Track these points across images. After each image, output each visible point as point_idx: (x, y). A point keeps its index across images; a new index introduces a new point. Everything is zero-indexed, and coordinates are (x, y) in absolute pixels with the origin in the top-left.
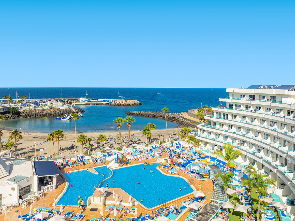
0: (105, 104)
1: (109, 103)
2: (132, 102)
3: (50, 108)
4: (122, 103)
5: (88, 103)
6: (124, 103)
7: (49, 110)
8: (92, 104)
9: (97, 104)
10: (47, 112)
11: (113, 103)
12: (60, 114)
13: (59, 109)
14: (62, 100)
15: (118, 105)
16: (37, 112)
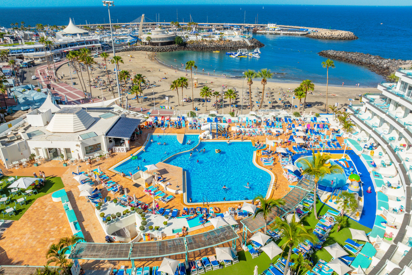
0: (301, 35)
1: (307, 34)
2: (340, 34)
3: (220, 39)
4: (325, 35)
5: (277, 32)
6: (328, 35)
7: (219, 42)
8: (283, 33)
9: (290, 34)
10: (215, 44)
11: (312, 35)
12: (231, 47)
13: (231, 40)
14: (247, 26)
15: (318, 37)
16: (205, 43)
